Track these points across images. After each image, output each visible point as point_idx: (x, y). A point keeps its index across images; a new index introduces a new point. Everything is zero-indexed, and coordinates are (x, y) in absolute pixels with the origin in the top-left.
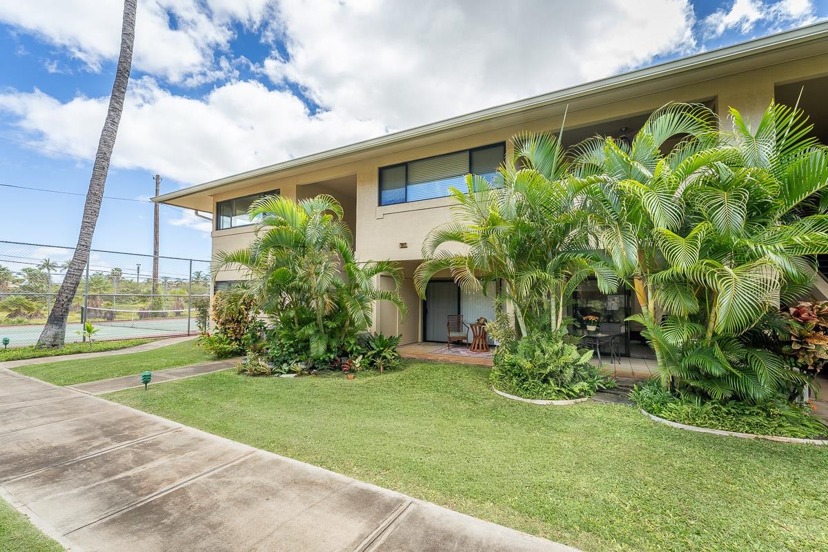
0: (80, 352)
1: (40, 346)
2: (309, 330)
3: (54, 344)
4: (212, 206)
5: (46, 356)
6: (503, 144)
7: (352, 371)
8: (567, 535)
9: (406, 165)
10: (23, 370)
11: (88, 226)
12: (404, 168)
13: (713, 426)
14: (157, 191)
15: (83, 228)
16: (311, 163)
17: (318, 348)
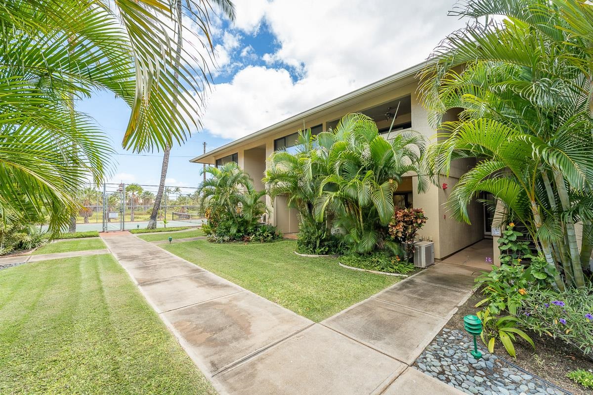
0: (161, 231)
1: (148, 228)
2: (230, 222)
3: (153, 228)
4: (214, 162)
5: (149, 232)
6: (321, 125)
7: (249, 241)
9: (284, 138)
10: (140, 237)
11: (163, 176)
12: (284, 139)
14: (205, 150)
15: (161, 178)
16: (242, 142)
17: (233, 230)
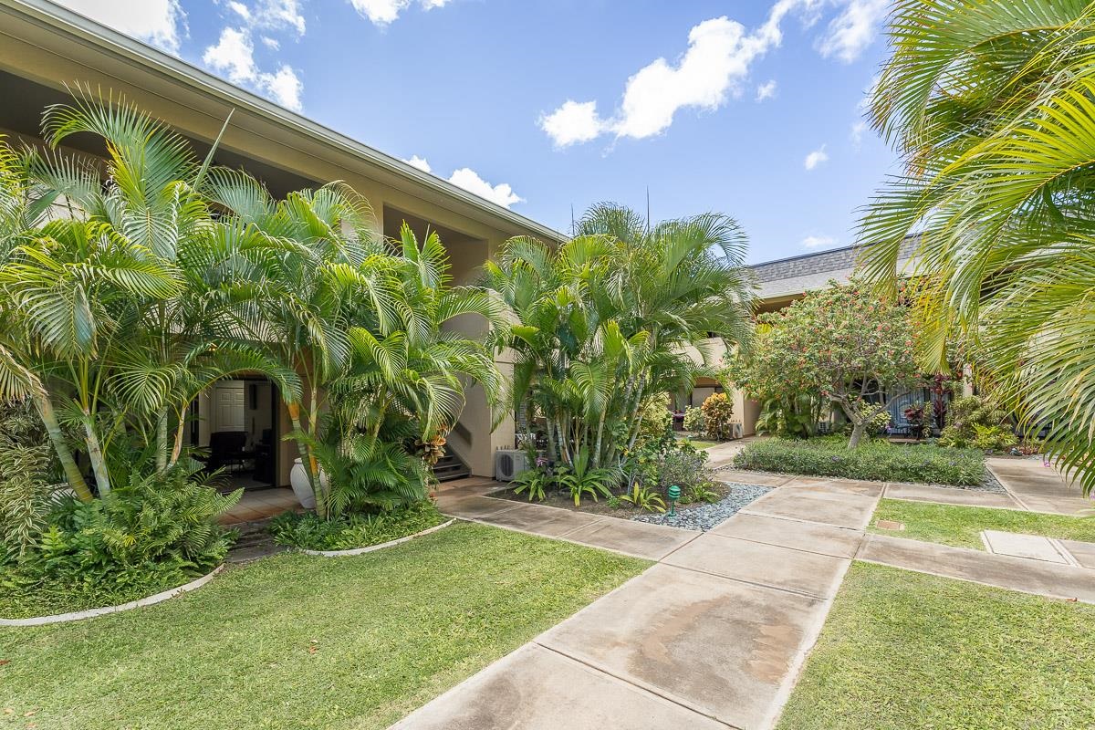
8: (425, 691)
13: (385, 540)
